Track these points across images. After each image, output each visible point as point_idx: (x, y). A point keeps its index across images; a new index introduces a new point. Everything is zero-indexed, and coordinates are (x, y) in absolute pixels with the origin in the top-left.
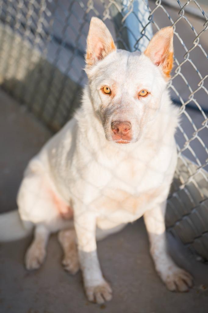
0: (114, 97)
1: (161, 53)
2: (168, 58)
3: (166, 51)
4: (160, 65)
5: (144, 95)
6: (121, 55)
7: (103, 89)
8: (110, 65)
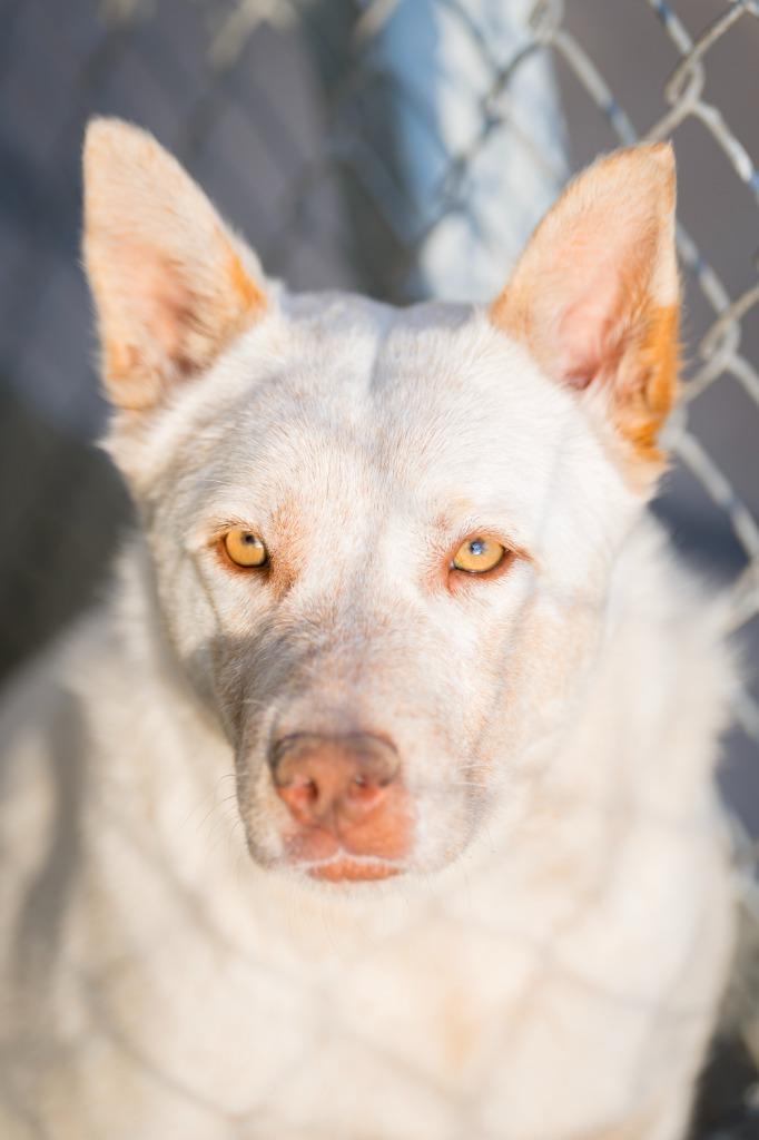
0: (288, 587)
1: (599, 309)
2: (646, 344)
3: (634, 296)
4: (596, 383)
5: (482, 567)
6: (319, 333)
7: (221, 544)
8: (252, 395)
